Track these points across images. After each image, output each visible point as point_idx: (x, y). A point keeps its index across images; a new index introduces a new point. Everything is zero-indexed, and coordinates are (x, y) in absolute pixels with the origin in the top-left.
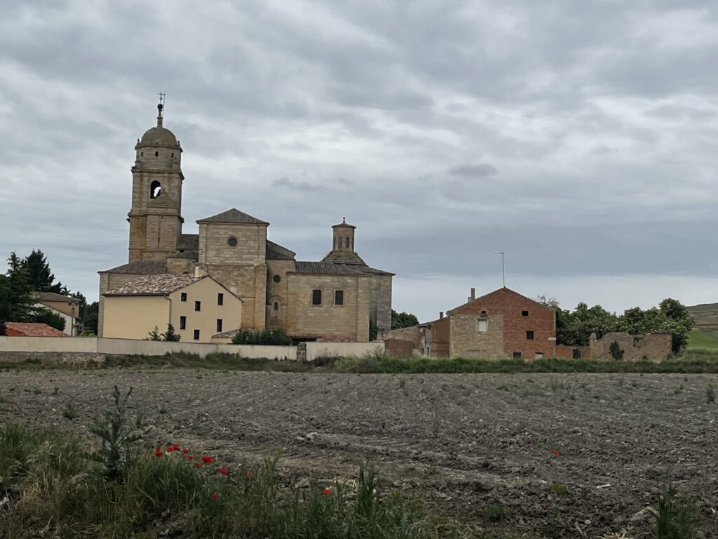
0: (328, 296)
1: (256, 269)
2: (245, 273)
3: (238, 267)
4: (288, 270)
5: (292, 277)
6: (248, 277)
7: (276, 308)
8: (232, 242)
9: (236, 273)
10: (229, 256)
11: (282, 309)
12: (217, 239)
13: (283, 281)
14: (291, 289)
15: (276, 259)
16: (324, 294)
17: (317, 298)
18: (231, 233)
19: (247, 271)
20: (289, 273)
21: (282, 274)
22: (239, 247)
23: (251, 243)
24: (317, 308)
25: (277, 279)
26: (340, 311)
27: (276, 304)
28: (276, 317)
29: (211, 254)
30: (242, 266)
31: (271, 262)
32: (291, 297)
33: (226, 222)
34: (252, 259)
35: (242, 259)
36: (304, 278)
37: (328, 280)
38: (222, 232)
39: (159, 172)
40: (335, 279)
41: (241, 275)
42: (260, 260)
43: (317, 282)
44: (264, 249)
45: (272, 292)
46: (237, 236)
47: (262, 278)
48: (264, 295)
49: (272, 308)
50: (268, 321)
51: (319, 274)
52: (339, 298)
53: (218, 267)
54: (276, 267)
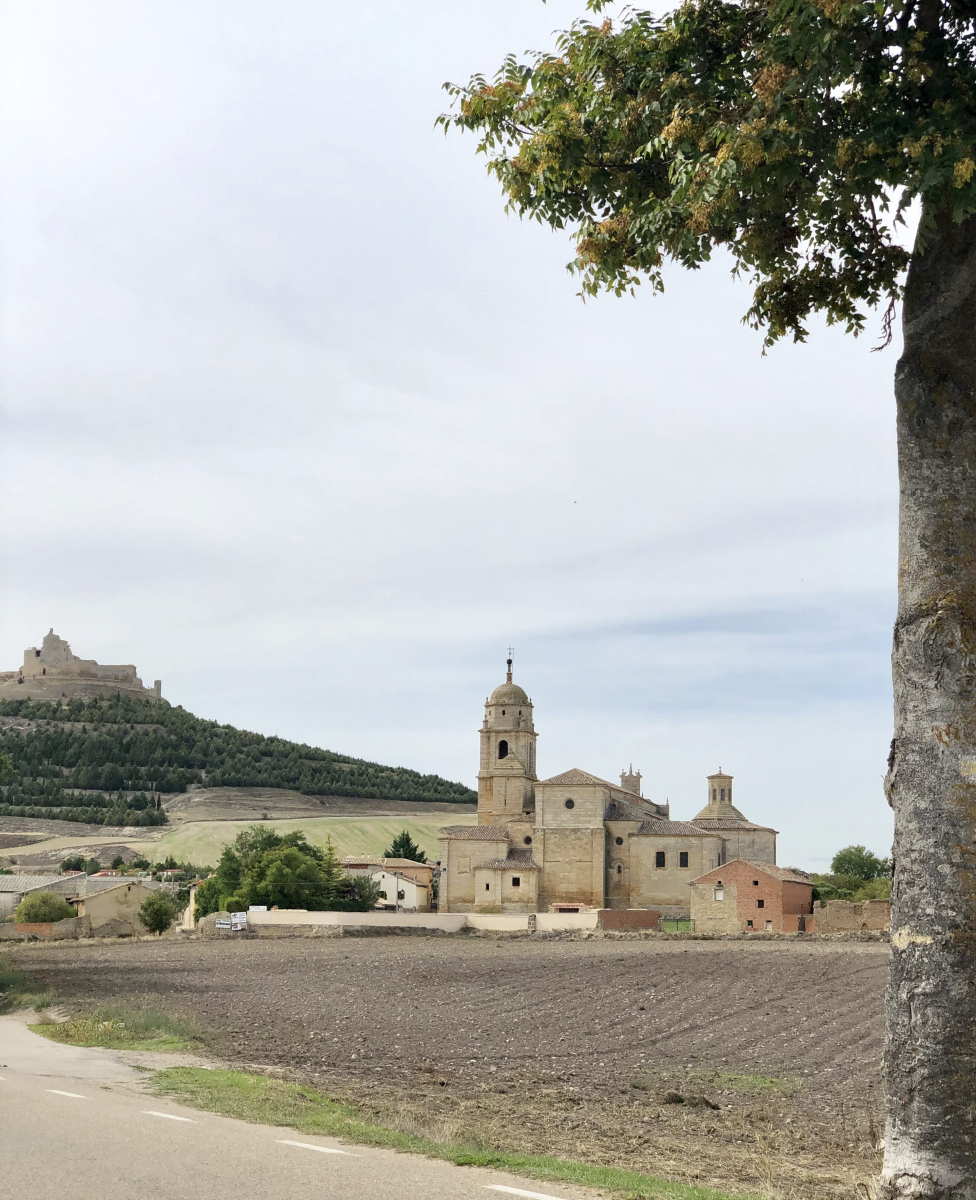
0: (672, 859)
1: (594, 832)
2: (583, 837)
3: (575, 831)
4: (631, 831)
5: (634, 839)
6: (585, 840)
7: (619, 871)
8: (570, 804)
9: (573, 837)
10: (567, 819)
11: (625, 874)
12: (555, 802)
13: (626, 843)
14: (634, 852)
15: (617, 820)
16: (668, 857)
17: (660, 859)
18: (568, 796)
19: (584, 834)
20: (630, 835)
21: (624, 837)
22: (575, 809)
23: (589, 805)
24: (660, 871)
25: (620, 841)
26: (685, 873)
27: (619, 867)
28: (620, 881)
29: (548, 817)
30: (579, 830)
31: (611, 825)
32: (634, 859)
33: (561, 785)
34: (589, 822)
35: (579, 822)
36: (645, 841)
37: (671, 841)
38: (558, 794)
39: (506, 731)
40: (679, 839)
41: (579, 839)
42: (597, 823)
43: (660, 843)
44: (601, 812)
45: (614, 854)
46: (574, 798)
47: (600, 841)
48: (602, 859)
49: (614, 872)
50: (611, 885)
51: (663, 835)
52: (684, 860)
53: (555, 831)
54: (619, 828)
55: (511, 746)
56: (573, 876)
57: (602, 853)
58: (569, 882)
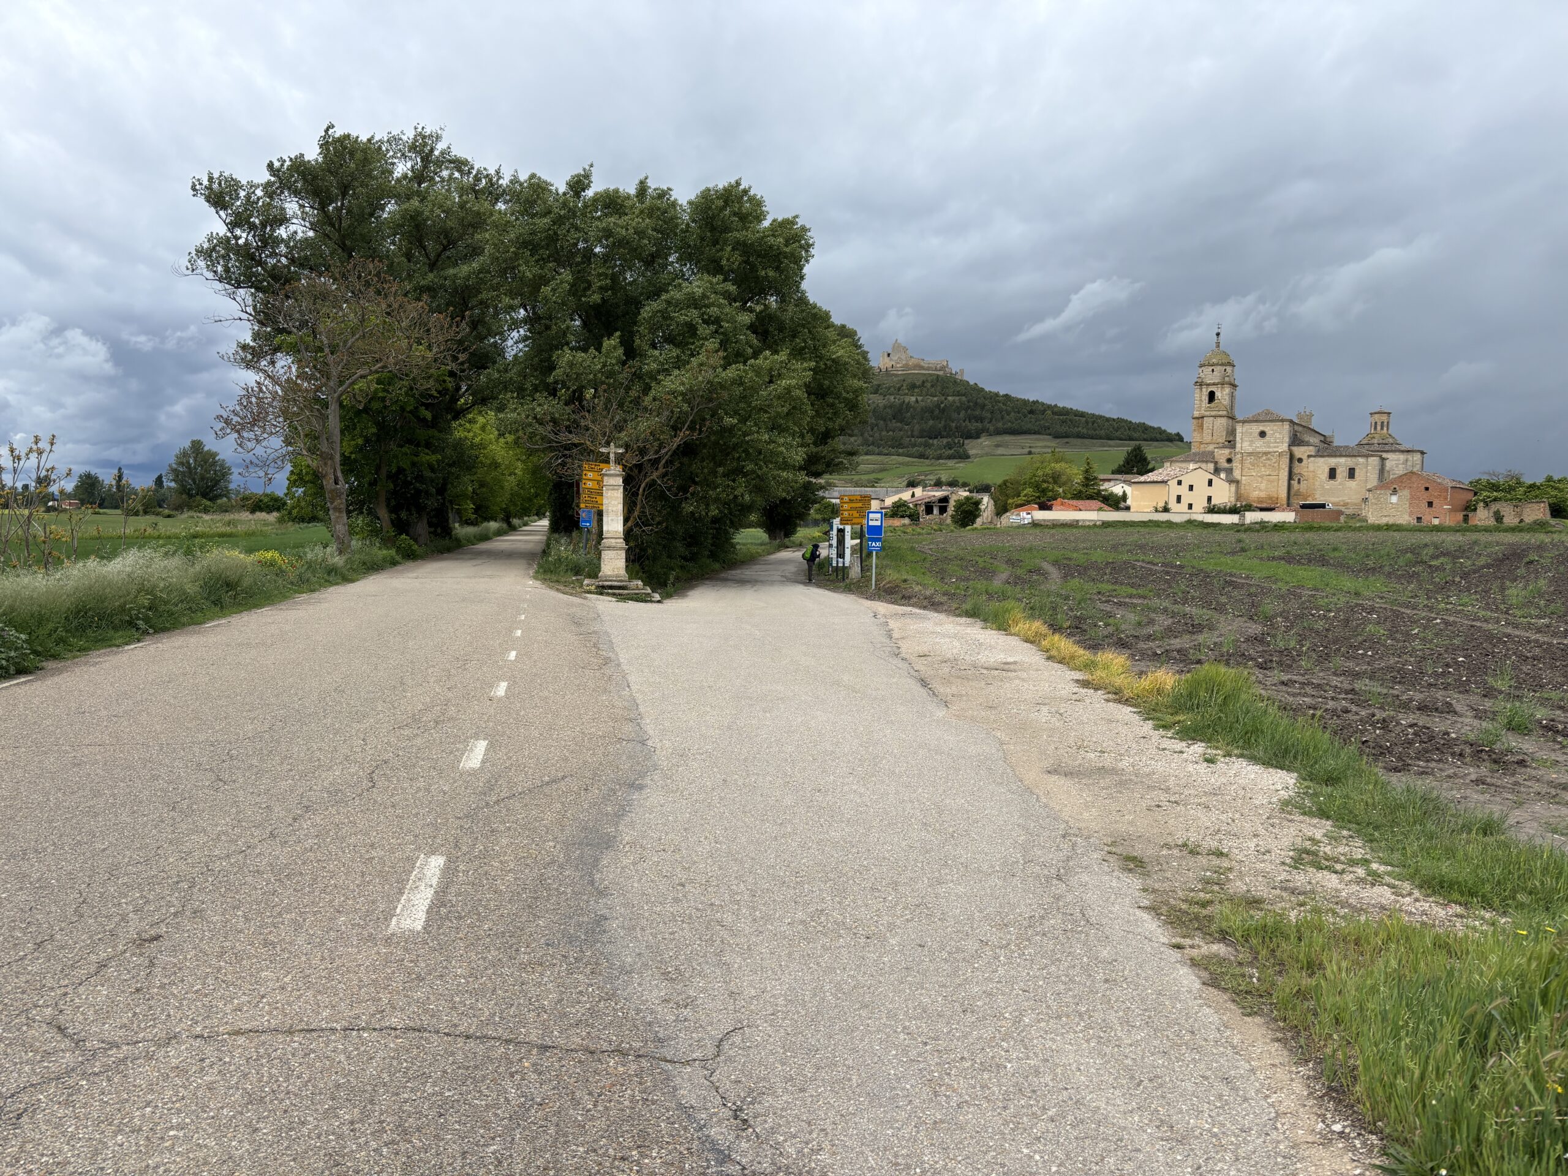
0: (1342, 473)
1: (1280, 454)
2: (1272, 458)
3: (1266, 454)
4: (1309, 454)
5: (1312, 459)
6: (1274, 460)
7: (1299, 482)
8: (1263, 434)
9: (1264, 458)
10: (1260, 445)
11: (1303, 484)
12: (1251, 434)
13: (1305, 462)
14: (1311, 468)
15: (1299, 445)
16: (1338, 471)
17: (1332, 473)
18: (1262, 428)
19: (1272, 456)
20: (1309, 456)
21: (1304, 457)
22: (1267, 438)
23: (1279, 434)
24: (1332, 482)
25: (1300, 460)
26: (1352, 484)
27: (1299, 479)
28: (1299, 489)
29: (1246, 444)
30: (1269, 453)
31: (1295, 449)
32: (1311, 475)
33: (1256, 421)
34: (1277, 447)
35: (1269, 447)
36: (1321, 461)
37: (1342, 460)
38: (1255, 427)
39: (1214, 384)
40: (1349, 459)
41: (1268, 459)
42: (1284, 447)
43: (1333, 462)
44: (1287, 439)
45: (1296, 470)
46: (1266, 430)
47: (1285, 461)
48: (1286, 474)
49: (1294, 483)
50: (1292, 493)
51: (1335, 456)
52: (1352, 473)
53: (1250, 454)
54: (1299, 452)
55: (1218, 394)
56: (1263, 486)
57: (1287, 469)
58: (1260, 490)
